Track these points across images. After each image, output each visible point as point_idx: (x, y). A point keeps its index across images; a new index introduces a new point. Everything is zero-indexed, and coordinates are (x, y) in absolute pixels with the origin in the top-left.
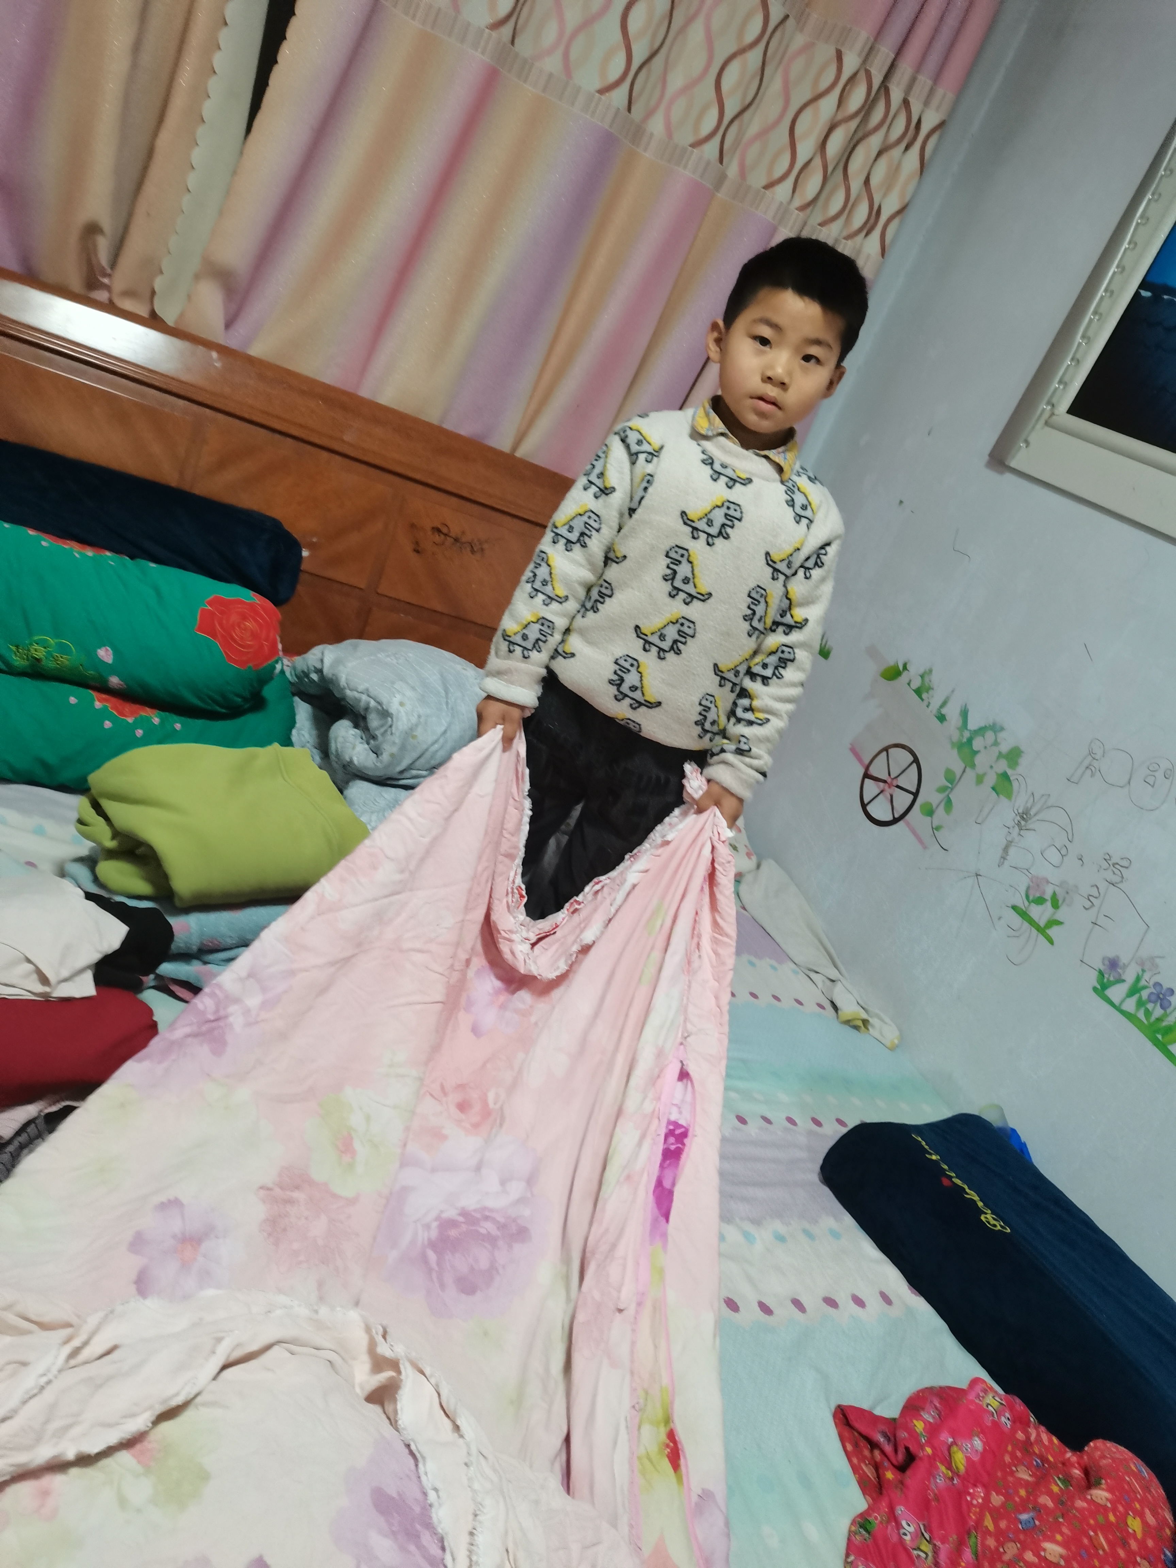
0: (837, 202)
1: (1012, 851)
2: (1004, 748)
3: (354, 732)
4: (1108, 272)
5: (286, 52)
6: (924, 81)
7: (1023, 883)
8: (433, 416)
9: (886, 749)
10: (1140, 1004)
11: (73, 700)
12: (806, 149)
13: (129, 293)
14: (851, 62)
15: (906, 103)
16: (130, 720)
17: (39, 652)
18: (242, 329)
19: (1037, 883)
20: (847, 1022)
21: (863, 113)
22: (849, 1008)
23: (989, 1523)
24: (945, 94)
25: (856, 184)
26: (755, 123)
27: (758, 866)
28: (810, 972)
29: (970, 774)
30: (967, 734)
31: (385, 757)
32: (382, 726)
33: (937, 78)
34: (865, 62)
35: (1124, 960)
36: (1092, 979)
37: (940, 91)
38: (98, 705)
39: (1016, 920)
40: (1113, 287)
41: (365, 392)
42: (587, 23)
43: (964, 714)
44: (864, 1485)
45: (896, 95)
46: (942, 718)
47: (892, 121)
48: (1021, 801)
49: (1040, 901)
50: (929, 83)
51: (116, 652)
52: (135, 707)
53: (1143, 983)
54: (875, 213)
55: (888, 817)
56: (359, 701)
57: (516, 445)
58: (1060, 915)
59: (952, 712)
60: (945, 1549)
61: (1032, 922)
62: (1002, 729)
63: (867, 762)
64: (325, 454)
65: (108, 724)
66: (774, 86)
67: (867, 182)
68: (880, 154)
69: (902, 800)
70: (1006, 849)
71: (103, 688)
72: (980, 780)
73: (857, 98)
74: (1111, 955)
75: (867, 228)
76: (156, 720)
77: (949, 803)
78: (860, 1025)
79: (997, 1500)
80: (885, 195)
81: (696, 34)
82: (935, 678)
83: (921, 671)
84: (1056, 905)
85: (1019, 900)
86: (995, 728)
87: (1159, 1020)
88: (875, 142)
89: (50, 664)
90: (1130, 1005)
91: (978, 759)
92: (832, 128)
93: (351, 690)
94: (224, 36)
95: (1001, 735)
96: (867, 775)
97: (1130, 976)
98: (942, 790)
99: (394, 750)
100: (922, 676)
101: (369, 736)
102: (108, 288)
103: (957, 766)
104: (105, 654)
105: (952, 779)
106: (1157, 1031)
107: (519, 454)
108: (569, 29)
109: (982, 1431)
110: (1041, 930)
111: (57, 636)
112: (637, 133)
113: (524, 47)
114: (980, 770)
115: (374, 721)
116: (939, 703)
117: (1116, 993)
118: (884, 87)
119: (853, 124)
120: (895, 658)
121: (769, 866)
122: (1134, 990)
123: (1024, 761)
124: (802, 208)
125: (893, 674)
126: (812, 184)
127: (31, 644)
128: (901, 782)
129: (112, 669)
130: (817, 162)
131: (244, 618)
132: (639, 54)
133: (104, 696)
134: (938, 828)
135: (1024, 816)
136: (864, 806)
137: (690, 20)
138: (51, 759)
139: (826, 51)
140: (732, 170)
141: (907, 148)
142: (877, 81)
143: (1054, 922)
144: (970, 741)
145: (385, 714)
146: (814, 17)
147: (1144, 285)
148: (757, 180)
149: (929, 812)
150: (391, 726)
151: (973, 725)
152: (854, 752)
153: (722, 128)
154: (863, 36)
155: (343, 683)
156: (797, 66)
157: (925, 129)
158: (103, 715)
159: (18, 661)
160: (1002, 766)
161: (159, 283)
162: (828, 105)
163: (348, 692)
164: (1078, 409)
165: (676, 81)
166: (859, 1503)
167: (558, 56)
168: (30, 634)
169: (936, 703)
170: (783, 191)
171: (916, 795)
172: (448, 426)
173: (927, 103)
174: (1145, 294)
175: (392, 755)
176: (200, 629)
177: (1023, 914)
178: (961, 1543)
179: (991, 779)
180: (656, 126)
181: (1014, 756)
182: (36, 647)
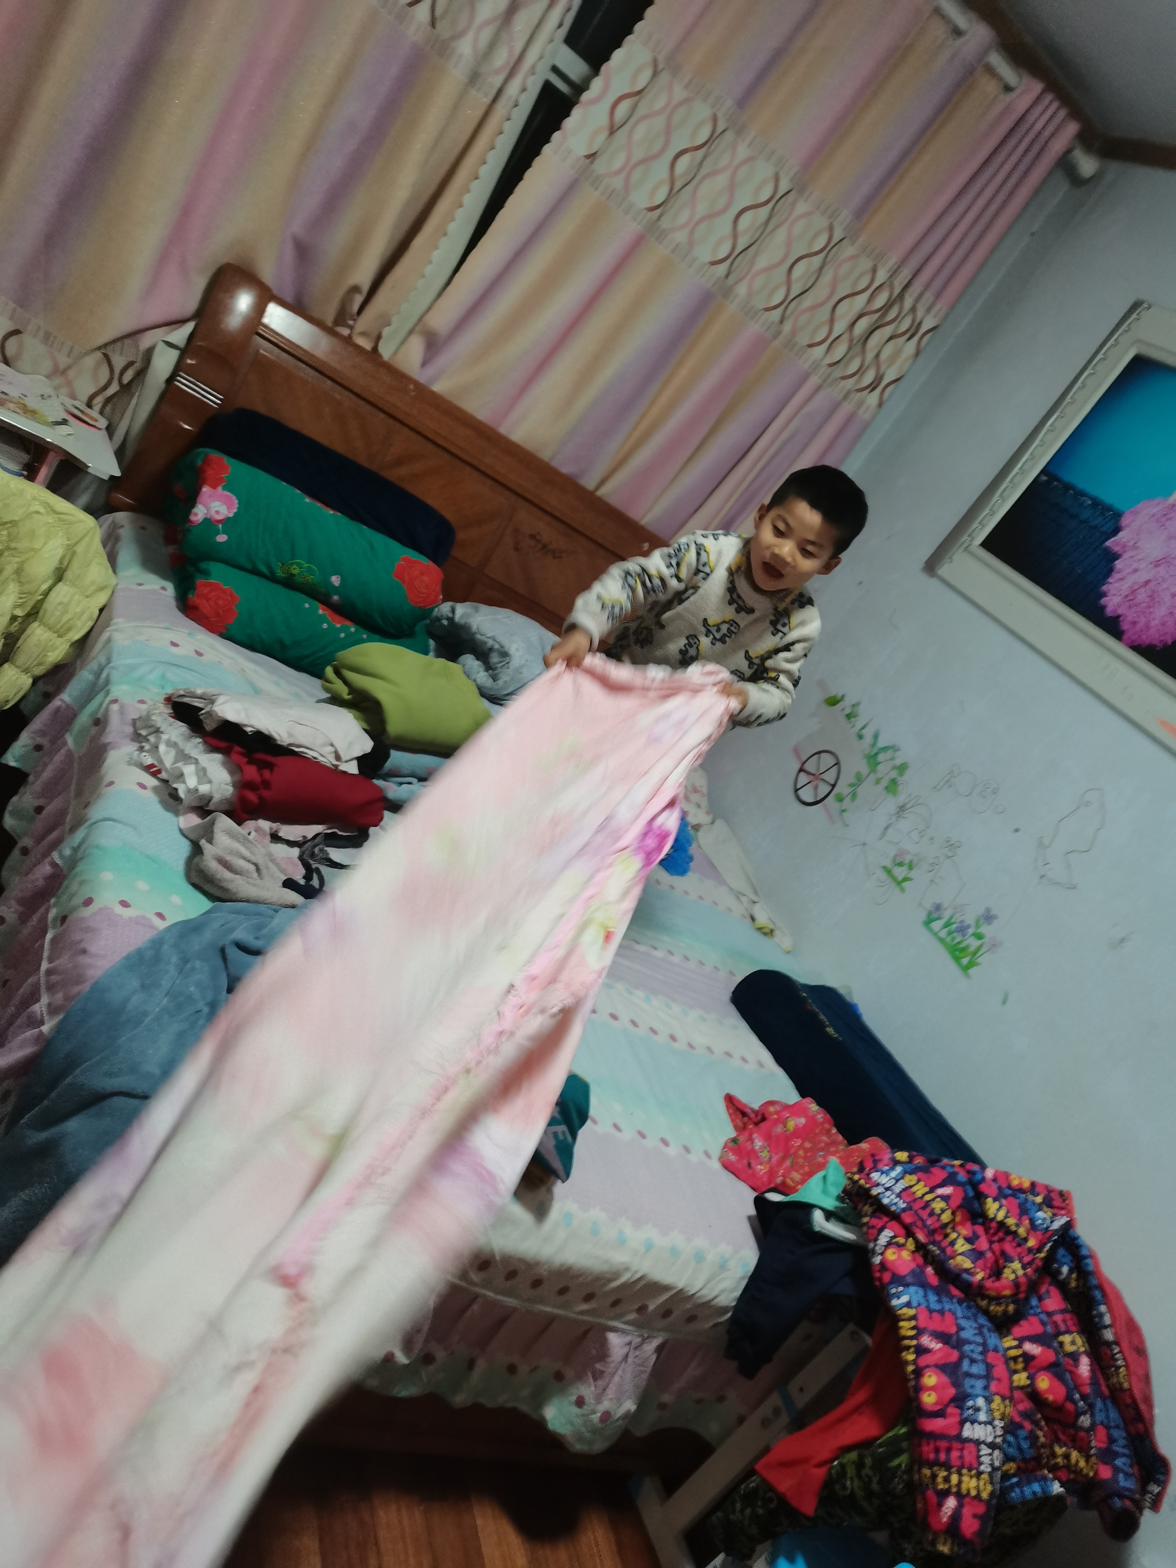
0: (854, 367)
1: (890, 831)
2: (898, 762)
3: (477, 663)
4: (1022, 457)
5: (512, 202)
6: (929, 296)
7: (893, 853)
8: (545, 455)
9: (819, 753)
10: (950, 933)
11: (307, 605)
12: (840, 327)
13: (364, 334)
14: (881, 276)
15: (913, 309)
16: (338, 626)
17: (296, 571)
18: (430, 370)
19: (901, 853)
20: (759, 929)
21: (885, 309)
22: (762, 919)
23: (801, 1153)
24: (941, 307)
25: (870, 356)
26: (808, 301)
27: (713, 823)
28: (738, 895)
29: (873, 777)
30: (875, 750)
31: (500, 683)
32: (501, 662)
33: (938, 295)
34: (891, 276)
35: (946, 905)
36: (923, 916)
37: (938, 306)
38: (321, 612)
39: (883, 875)
40: (1025, 467)
41: (503, 430)
42: (711, 216)
43: (876, 736)
44: (736, 1128)
45: (908, 302)
46: (860, 737)
47: (901, 320)
48: (901, 799)
49: (901, 864)
50: (932, 299)
51: (343, 580)
52: (341, 618)
53: (953, 920)
54: (879, 379)
55: (810, 800)
56: (486, 643)
57: (598, 487)
58: (911, 875)
59: (868, 733)
60: (775, 1158)
61: (894, 878)
62: (898, 750)
63: (804, 759)
64: (468, 470)
65: (325, 626)
66: (827, 277)
67: (877, 355)
68: (891, 338)
69: (824, 789)
70: (887, 828)
71: (325, 601)
72: (878, 782)
73: (881, 300)
74: (938, 901)
75: (872, 387)
76: (353, 629)
77: (854, 795)
78: (768, 933)
79: (807, 1145)
80: (889, 367)
81: (781, 235)
82: (861, 709)
83: (853, 702)
84: (911, 867)
85: (888, 863)
86: (894, 748)
87: (959, 943)
88: (887, 331)
89: (299, 579)
90: (943, 934)
91: (880, 768)
92: (860, 316)
93: (481, 635)
94: (475, 185)
95: (898, 753)
96: (801, 770)
97: (946, 915)
98: (851, 785)
99: (507, 678)
100: (853, 706)
101: (488, 667)
102: (351, 328)
103: (864, 769)
104: (336, 580)
105: (860, 779)
106: (956, 950)
107: (600, 493)
108: (698, 217)
109: (806, 1117)
110: (899, 883)
111: (309, 562)
112: (727, 292)
113: (665, 223)
114: (879, 775)
115: (494, 659)
116: (861, 726)
117: (936, 925)
118: (901, 296)
119: (877, 316)
120: (835, 690)
121: (719, 823)
122: (946, 925)
123: (908, 773)
124: (831, 365)
125: (833, 701)
126: (840, 350)
127: (292, 564)
128: (824, 776)
129: (336, 590)
130: (846, 337)
131: (422, 574)
132: (741, 244)
133: (325, 607)
134: (844, 811)
135: (902, 808)
136: (796, 790)
137: (777, 227)
138: (287, 640)
139: (866, 264)
140: (787, 327)
141: (909, 339)
142: (897, 291)
143: (906, 879)
144: (876, 754)
145: (504, 654)
146: (862, 239)
147: (1044, 471)
148: (804, 339)
149: (840, 799)
150: (508, 663)
151: (881, 744)
152: (796, 751)
153: (786, 302)
154: (892, 261)
155: (474, 628)
156: (844, 269)
157: (924, 328)
158: (322, 619)
159: (279, 573)
160: (894, 774)
161: (386, 332)
162: (861, 300)
163: (478, 636)
164: (987, 544)
165: (762, 262)
166: (732, 1134)
167: (686, 231)
168: (293, 557)
169: (859, 725)
170: (819, 351)
171: (834, 786)
172: (555, 464)
173: (928, 310)
174: (1044, 478)
175: (506, 682)
176: (396, 576)
177: (888, 871)
178: (784, 1159)
179: (885, 783)
180: (742, 290)
181: (902, 768)
182: (295, 566)
